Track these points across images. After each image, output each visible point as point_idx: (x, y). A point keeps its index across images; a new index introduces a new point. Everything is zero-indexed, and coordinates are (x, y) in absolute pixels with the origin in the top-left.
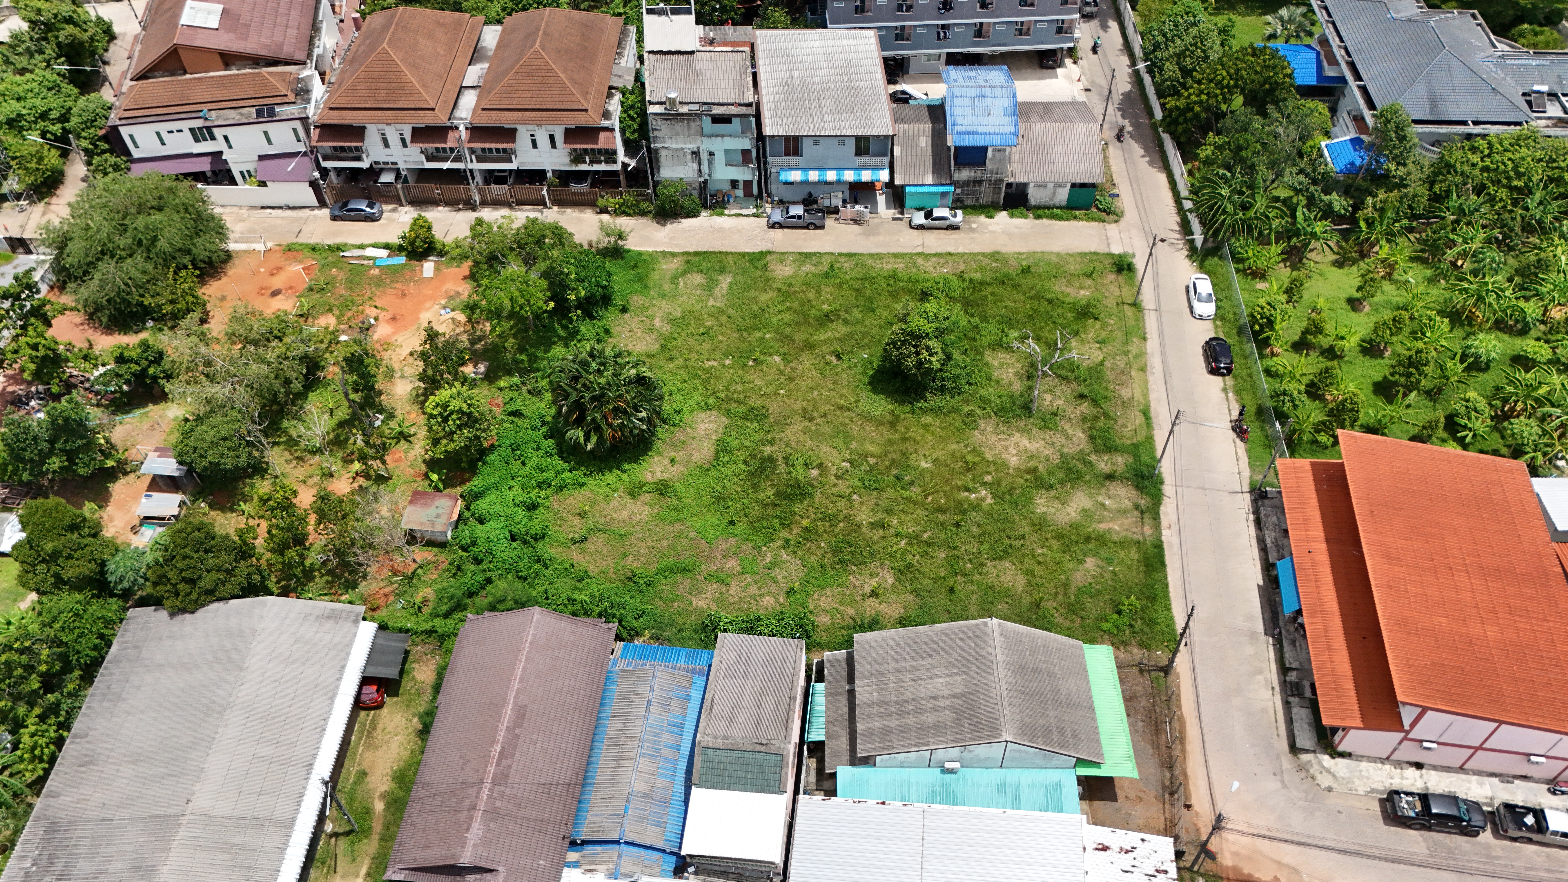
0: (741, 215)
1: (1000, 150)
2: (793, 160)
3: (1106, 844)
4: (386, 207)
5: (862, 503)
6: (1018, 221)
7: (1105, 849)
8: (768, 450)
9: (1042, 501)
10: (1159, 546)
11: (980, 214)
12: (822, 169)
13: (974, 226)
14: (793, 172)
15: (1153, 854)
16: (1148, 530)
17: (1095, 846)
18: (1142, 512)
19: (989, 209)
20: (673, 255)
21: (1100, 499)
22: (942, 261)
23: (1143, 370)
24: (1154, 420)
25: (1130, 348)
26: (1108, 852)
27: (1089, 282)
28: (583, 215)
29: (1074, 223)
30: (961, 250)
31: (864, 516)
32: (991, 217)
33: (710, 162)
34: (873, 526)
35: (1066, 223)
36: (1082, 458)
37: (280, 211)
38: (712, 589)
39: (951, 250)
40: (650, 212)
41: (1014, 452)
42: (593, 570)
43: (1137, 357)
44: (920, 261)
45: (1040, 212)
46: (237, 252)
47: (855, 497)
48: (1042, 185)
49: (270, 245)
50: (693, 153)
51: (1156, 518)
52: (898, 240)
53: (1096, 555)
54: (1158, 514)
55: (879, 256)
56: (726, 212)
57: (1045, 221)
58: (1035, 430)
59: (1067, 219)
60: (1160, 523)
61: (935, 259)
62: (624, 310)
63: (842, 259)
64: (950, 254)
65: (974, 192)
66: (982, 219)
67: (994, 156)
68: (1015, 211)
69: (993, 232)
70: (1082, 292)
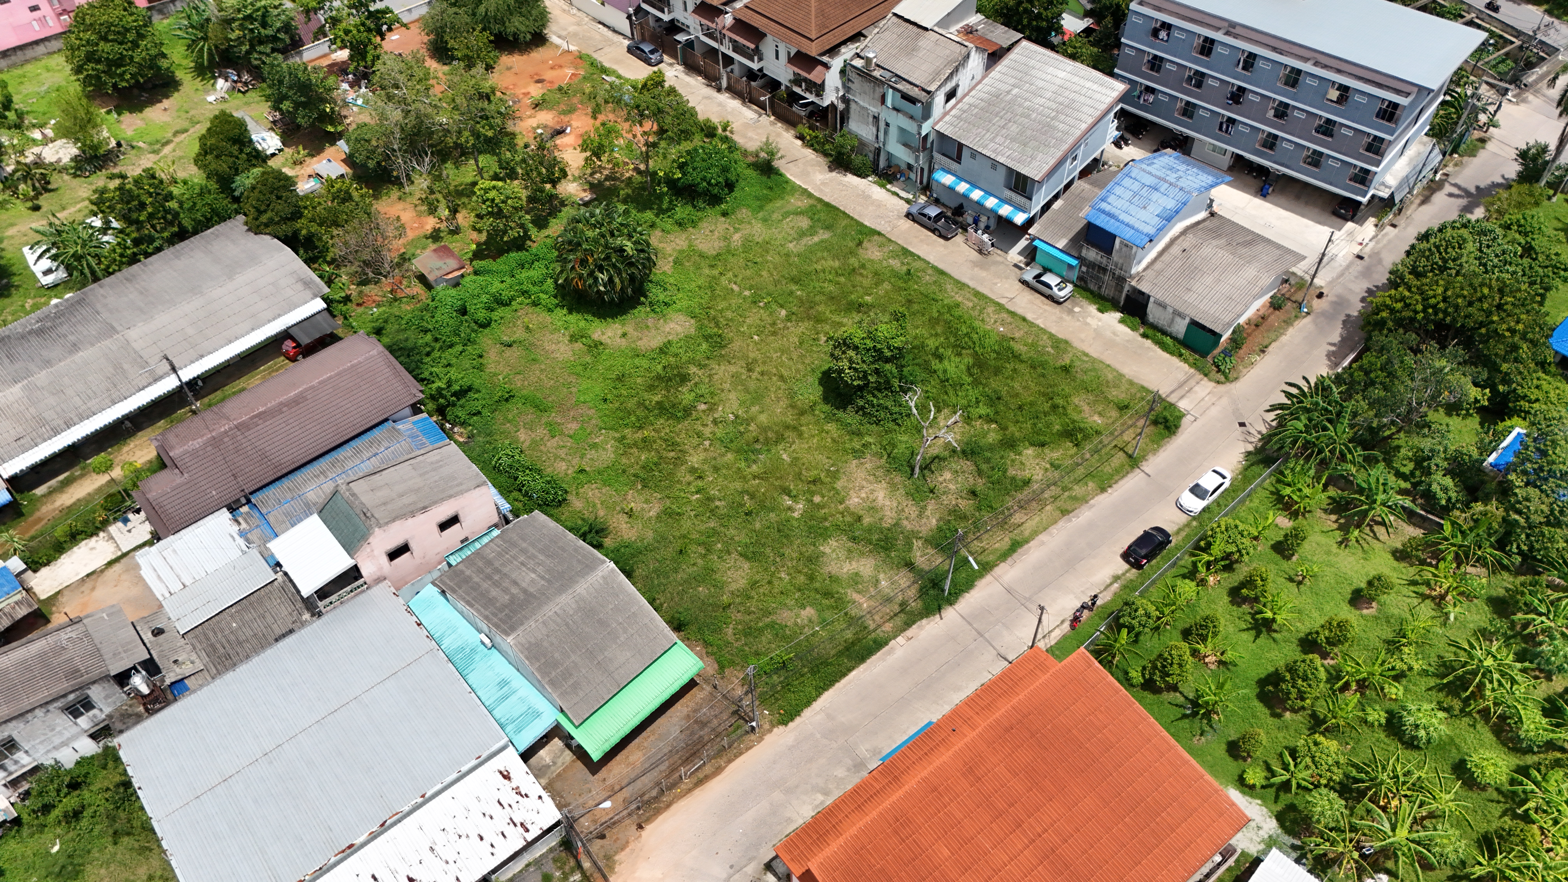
0: (898, 195)
1: (1127, 246)
2: (954, 166)
3: (511, 775)
4: (666, 58)
5: (705, 450)
6: (1124, 329)
7: (507, 777)
8: (693, 369)
9: (835, 544)
10: (879, 644)
11: (1095, 303)
12: (974, 185)
13: (1077, 309)
14: (949, 176)
15: (535, 812)
16: (888, 627)
17: (502, 769)
18: (901, 611)
19: (1106, 302)
20: (810, 195)
21: (882, 576)
22: (1009, 320)
23: (1065, 512)
24: (1015, 556)
25: (1075, 487)
26: (506, 781)
27: (1114, 414)
28: (785, 133)
29: (1175, 360)
30: (1040, 322)
31: (695, 459)
32: (1101, 311)
33: (886, 133)
34: (693, 470)
35: (1168, 356)
36: (910, 537)
37: (606, 29)
38: (541, 432)
39: (1030, 317)
40: (831, 155)
41: (863, 495)
42: (491, 368)
43: (1075, 499)
44: (990, 309)
45: (1150, 332)
46: (552, 43)
47: (707, 443)
48: (1162, 305)
49: (572, 48)
50: (874, 117)
51: (908, 624)
52: (996, 284)
53: (820, 611)
54: (914, 622)
55: (961, 286)
56: (889, 186)
57: (1148, 343)
58: (902, 491)
59: (1172, 353)
60: (905, 630)
61: (1005, 315)
62: (725, 214)
63: (930, 271)
64: (1024, 319)
65: (1098, 279)
66: (1093, 309)
67: (1121, 249)
68: (1130, 319)
69: (1087, 324)
70: (1096, 418)
